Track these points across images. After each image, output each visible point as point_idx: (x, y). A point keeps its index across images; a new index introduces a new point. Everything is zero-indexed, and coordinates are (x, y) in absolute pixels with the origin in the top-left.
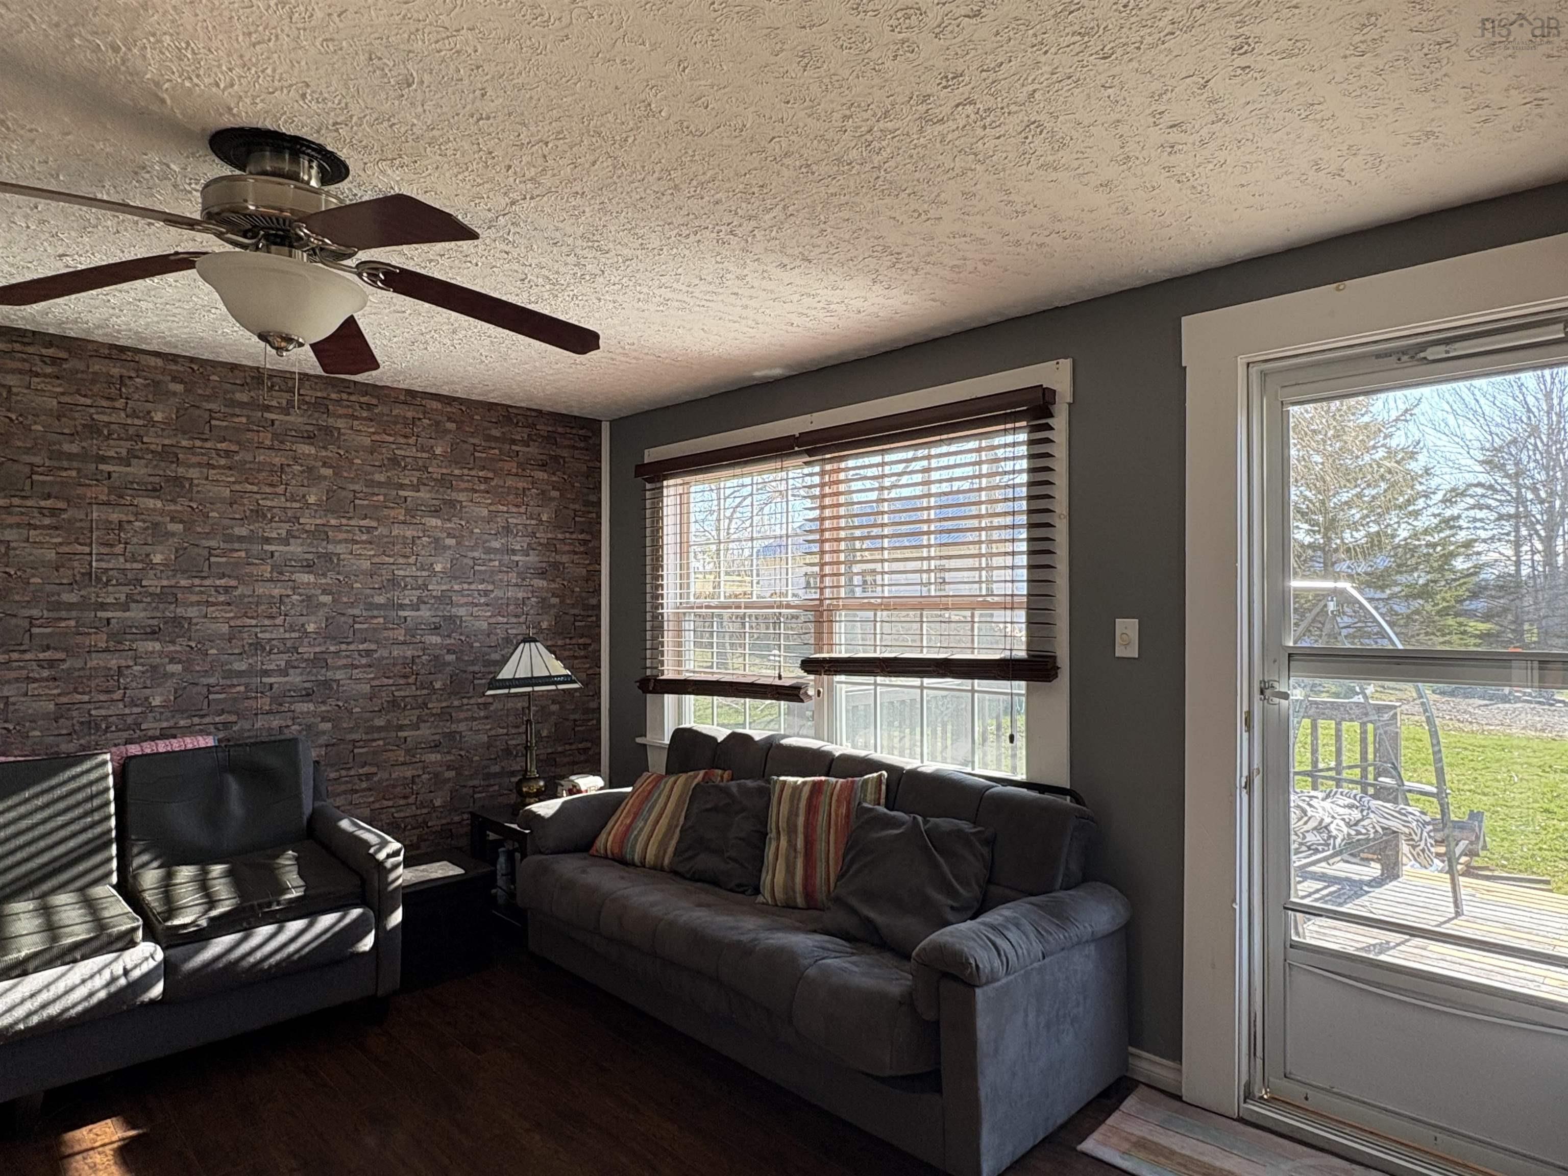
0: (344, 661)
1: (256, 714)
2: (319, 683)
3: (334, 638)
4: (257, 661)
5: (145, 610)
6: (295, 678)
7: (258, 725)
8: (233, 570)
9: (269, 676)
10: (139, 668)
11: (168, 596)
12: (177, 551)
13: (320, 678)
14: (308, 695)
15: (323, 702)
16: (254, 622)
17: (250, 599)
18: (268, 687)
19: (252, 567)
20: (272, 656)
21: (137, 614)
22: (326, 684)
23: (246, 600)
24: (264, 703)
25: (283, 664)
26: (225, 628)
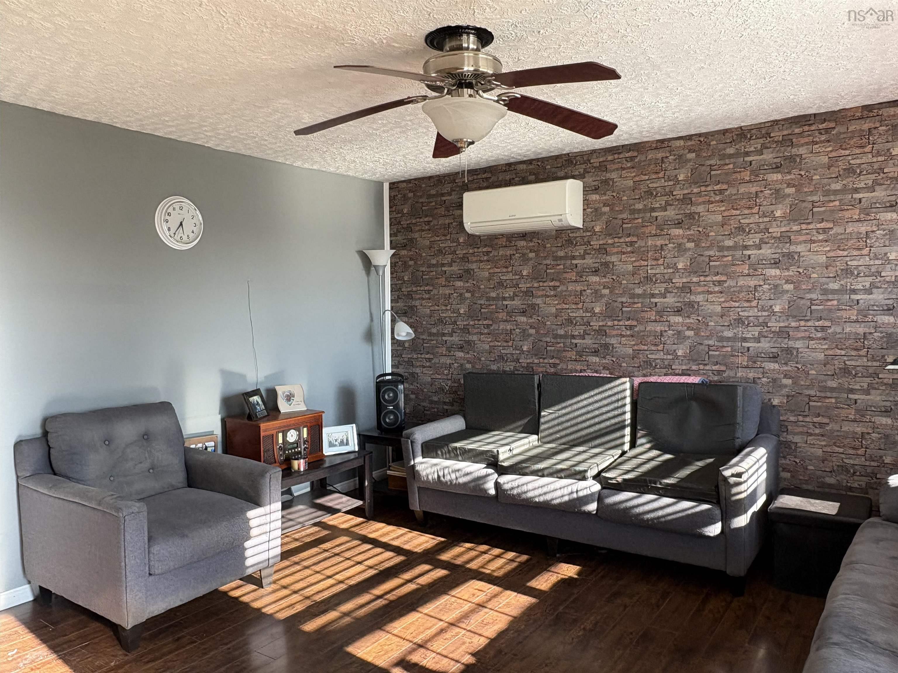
0: (803, 334)
1: (738, 367)
2: (782, 349)
3: (795, 317)
4: (740, 331)
5: (674, 297)
6: (765, 345)
7: (739, 374)
8: (723, 270)
9: (747, 342)
10: (671, 332)
11: (686, 289)
12: (691, 260)
13: (783, 345)
14: (774, 358)
15: (786, 364)
16: (737, 304)
17: (735, 289)
18: (746, 349)
19: (735, 267)
20: (749, 328)
21: (670, 300)
22: (788, 351)
23: (732, 290)
24: (743, 360)
25: (757, 334)
26: (718, 309)
